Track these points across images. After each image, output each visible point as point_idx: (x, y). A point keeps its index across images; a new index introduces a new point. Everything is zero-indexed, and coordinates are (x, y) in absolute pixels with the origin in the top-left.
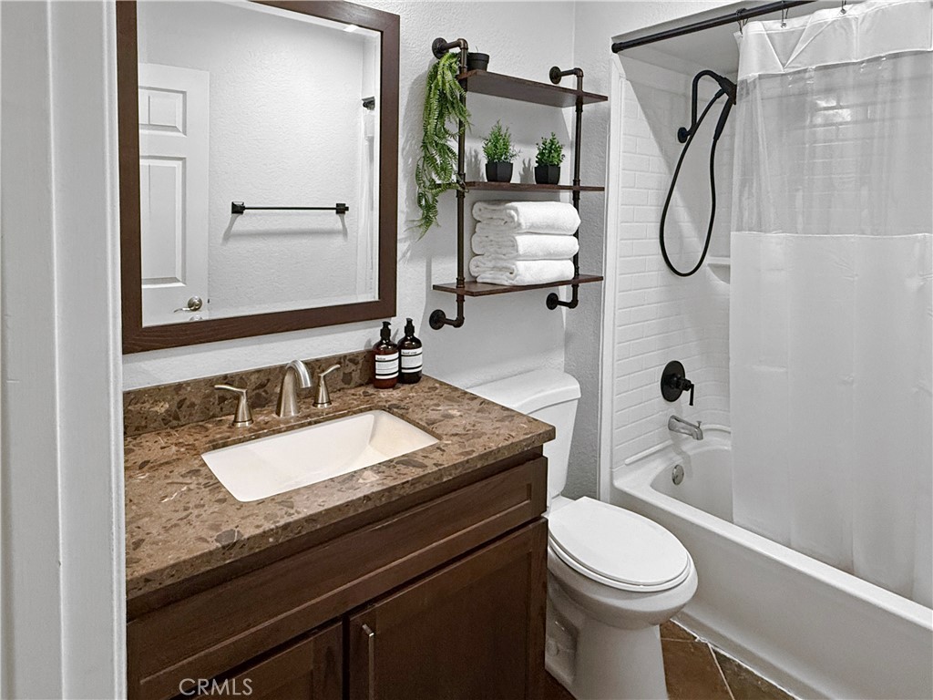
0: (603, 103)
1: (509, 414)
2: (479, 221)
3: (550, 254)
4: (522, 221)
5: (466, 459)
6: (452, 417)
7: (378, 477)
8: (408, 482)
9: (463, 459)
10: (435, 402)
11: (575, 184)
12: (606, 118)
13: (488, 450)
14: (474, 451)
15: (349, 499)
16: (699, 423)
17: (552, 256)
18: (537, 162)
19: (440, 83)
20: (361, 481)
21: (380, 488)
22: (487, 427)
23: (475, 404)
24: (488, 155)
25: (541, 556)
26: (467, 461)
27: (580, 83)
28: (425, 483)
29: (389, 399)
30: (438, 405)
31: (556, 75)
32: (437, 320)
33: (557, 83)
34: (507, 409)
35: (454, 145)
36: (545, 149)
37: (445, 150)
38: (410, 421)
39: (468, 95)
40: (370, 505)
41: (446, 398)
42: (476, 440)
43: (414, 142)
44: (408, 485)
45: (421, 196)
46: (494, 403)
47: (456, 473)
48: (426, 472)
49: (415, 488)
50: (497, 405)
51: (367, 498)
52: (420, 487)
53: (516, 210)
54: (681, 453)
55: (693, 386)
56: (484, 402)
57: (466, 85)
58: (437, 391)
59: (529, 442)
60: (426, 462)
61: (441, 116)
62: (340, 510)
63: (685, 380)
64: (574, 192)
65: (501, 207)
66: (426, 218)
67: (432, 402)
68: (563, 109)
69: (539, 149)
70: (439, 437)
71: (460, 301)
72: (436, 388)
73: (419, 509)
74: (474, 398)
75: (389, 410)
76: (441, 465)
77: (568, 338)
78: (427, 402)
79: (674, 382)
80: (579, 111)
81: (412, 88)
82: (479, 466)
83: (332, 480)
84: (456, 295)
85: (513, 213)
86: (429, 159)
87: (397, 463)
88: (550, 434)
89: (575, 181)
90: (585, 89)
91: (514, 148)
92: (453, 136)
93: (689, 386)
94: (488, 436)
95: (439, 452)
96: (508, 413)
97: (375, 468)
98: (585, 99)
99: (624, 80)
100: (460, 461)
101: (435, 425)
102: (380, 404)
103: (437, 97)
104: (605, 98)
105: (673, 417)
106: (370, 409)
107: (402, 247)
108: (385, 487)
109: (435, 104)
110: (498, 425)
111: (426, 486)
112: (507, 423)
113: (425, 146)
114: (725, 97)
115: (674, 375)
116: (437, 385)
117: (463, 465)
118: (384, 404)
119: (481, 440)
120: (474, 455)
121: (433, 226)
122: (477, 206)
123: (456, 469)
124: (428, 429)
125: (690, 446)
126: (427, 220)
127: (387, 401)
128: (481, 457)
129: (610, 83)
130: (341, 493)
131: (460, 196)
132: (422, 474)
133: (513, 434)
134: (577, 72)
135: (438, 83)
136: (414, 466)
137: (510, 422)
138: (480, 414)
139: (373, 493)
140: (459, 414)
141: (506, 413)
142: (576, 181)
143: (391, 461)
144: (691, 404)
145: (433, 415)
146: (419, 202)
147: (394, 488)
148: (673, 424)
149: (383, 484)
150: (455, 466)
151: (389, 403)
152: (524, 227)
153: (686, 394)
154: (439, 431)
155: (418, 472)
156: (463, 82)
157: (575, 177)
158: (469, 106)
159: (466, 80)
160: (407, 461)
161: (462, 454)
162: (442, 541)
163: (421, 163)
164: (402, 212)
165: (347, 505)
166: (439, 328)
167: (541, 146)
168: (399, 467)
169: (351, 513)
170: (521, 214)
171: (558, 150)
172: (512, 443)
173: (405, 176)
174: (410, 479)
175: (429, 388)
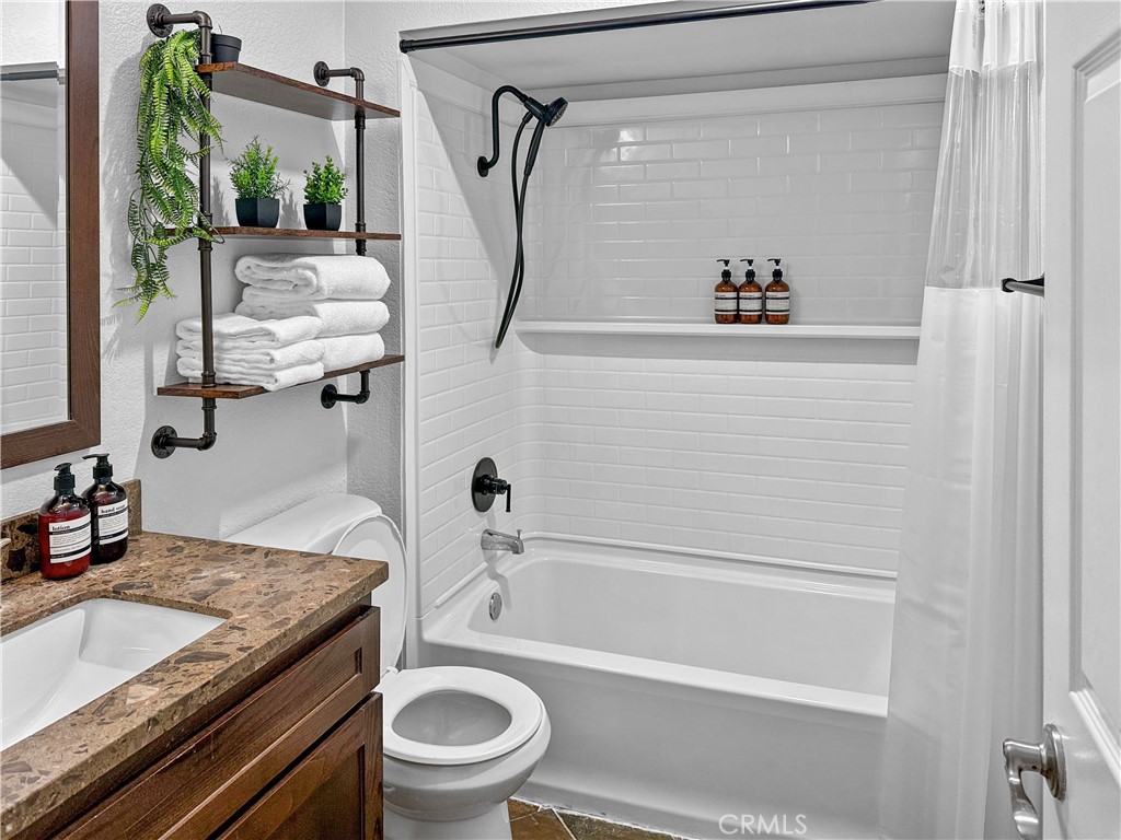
0: (391, 120)
1: (315, 561)
2: (248, 285)
3: (357, 327)
4: (324, 283)
5: (283, 631)
6: (230, 582)
7: (157, 689)
8: (209, 682)
9: (276, 633)
10: (192, 567)
11: (358, 230)
12: (395, 140)
13: (308, 613)
14: (289, 619)
15: (126, 731)
16: (519, 532)
17: (358, 330)
18: (306, 197)
19: (170, 76)
20: (129, 701)
21: (169, 702)
22: (292, 582)
23: (255, 557)
24: (239, 187)
25: (376, 745)
26: (285, 635)
27: (359, 89)
28: (232, 679)
29: (108, 578)
30: (200, 571)
31: (322, 73)
32: (164, 442)
33: (325, 84)
34: (309, 555)
35: (192, 171)
36: (318, 179)
37: (179, 180)
38: (159, 603)
39: (214, 96)
40: (158, 731)
41: (206, 558)
42: (284, 604)
43: (121, 164)
44: (209, 688)
45: (139, 251)
46: (286, 551)
47: (271, 655)
48: (232, 663)
49: (218, 689)
50: (291, 552)
51: (153, 721)
52: (225, 686)
53: (314, 269)
54: (495, 576)
55: (509, 486)
56: (268, 552)
57: (211, 82)
58: (186, 552)
59: (358, 590)
60: (222, 649)
61: (173, 124)
62: (114, 751)
63: (499, 481)
64: (357, 241)
65: (287, 264)
66: (146, 283)
67: (185, 569)
68: (333, 122)
69: (308, 179)
70: (225, 614)
71: (209, 407)
72: (182, 549)
73: (223, 721)
74: (250, 550)
75: (117, 593)
76: (251, 648)
77: (352, 445)
78: (178, 570)
79: (486, 485)
80: (360, 126)
81: (116, 77)
82: (299, 639)
83: (77, 712)
84: (201, 399)
85: (309, 273)
86: (148, 191)
87: (177, 662)
88: (381, 573)
89: (358, 225)
90: (368, 97)
91: (281, 177)
92: (191, 157)
93: (504, 487)
94: (300, 595)
95: (237, 633)
96: (315, 559)
97: (144, 679)
98: (368, 111)
99: (415, 90)
100: (275, 636)
101: (209, 599)
102: (95, 588)
103: (165, 97)
104: (396, 114)
105: (486, 531)
106: (79, 600)
107: (107, 333)
108: (177, 699)
109: (161, 108)
110: (307, 577)
111: (233, 683)
112: (318, 572)
113: (143, 170)
114: (534, 121)
115: (486, 477)
116: (180, 543)
117: (280, 642)
118: (104, 587)
119: (292, 602)
120: (292, 623)
121: (160, 296)
122: (243, 263)
123: (272, 648)
124: (198, 605)
125: (508, 564)
126: (148, 289)
127: (105, 582)
128: (301, 624)
129: (399, 92)
130: (106, 727)
131: (205, 247)
132: (226, 666)
133: (335, 584)
134: (354, 73)
135: (165, 75)
136: (208, 660)
137: (322, 570)
138: (272, 570)
139: (160, 711)
140: (239, 576)
141: (310, 561)
142: (360, 226)
143: (166, 662)
144: (508, 510)
145: (199, 586)
146: (134, 258)
147: (190, 696)
148: (488, 539)
149: (171, 696)
150: (269, 645)
151: (112, 584)
152: (326, 293)
153: (500, 499)
154: (221, 605)
155: (219, 666)
156: (205, 76)
157: (359, 219)
158: (215, 112)
159: (210, 74)
160: (193, 655)
161: (273, 626)
162: (254, 761)
163: (137, 198)
164: (107, 275)
165: (124, 740)
166: (168, 454)
167: (312, 175)
168: (183, 666)
169: (132, 751)
170: (321, 275)
171: (337, 180)
172: (339, 596)
173: (109, 218)
174: (211, 677)
175: (169, 550)
